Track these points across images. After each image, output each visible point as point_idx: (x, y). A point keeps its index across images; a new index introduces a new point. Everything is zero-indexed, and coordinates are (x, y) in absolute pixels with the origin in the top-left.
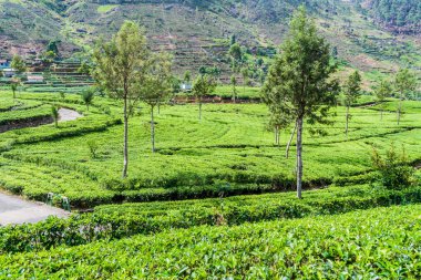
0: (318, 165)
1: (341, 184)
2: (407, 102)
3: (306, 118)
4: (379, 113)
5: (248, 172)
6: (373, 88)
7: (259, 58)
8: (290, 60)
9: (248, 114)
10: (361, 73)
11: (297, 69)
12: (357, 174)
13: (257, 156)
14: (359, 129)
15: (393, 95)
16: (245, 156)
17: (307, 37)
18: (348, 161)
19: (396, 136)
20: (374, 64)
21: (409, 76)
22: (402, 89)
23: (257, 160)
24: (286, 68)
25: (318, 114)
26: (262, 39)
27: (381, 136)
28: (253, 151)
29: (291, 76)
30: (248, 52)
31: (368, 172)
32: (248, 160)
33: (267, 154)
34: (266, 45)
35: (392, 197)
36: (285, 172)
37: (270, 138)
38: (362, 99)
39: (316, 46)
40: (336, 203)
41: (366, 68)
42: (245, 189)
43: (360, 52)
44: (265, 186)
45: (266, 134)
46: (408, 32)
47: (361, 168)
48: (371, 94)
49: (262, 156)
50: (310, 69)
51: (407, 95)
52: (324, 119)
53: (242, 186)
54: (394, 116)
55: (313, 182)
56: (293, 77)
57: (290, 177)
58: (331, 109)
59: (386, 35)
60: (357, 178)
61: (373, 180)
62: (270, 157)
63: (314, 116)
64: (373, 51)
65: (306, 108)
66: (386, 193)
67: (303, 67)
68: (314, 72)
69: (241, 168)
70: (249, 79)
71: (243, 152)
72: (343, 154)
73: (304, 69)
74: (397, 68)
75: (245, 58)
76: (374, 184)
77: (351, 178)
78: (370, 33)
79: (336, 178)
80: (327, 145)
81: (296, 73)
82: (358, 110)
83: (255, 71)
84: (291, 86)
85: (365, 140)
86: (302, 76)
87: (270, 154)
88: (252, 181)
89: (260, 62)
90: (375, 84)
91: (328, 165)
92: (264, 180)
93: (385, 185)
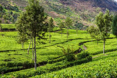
0: (41, 56)
1: (51, 63)
2: (70, 30)
3: (37, 37)
4: (61, 34)
5: (12, 62)
6: (58, 24)
7: (11, 11)
8: (29, 14)
9: (8, 36)
10: (53, 19)
11: (32, 18)
12: (56, 58)
13: (15, 54)
14: (54, 41)
15: (65, 27)
16: (10, 55)
17: (35, 5)
18: (52, 54)
19: (67, 43)
20: (57, 15)
21: (70, 20)
22: (68, 25)
23: (16, 57)
24: (28, 17)
25: (41, 35)
26: (12, 3)
27: (62, 43)
28: (13, 53)
29: (30, 20)
30: (6, 8)
31: (60, 57)
32: (12, 57)
33: (19, 53)
34: (14, 6)
35: (71, 64)
36: (28, 60)
37: (19, 47)
38: (54, 29)
39: (39, 9)
40: (54, 68)
41: (54, 17)
42: (12, 69)
43: (52, 10)
44: (21, 67)
45: (17, 45)
46: (68, 4)
47: (57, 56)
48: (57, 27)
49: (17, 54)
50: (37, 18)
51: (69, 27)
52: (43, 37)
53: (11, 68)
54: (66, 35)
55: (40, 63)
56: (31, 21)
57: (30, 62)
58: (46, 33)
59: (61, 4)
60: (56, 60)
61: (64, 59)
62: (21, 55)
63: (39, 36)
64: (57, 10)
65: (37, 33)
66: (69, 63)
67: (35, 17)
68: (39, 19)
69: (9, 60)
70: (7, 21)
71: (8, 54)
72: (50, 51)
73: (35, 18)
74: (65, 17)
75: (4, 11)
76: (64, 61)
77: (54, 60)
78: (55, 3)
79: (49, 61)
80: (43, 48)
81: (32, 19)
82: (53, 33)
83: (9, 17)
84: (30, 25)
85: (57, 45)
86: (34, 20)
87: (21, 53)
88: (15, 66)
89: (12, 13)
90: (58, 23)
91: (45, 56)
92: (20, 65)
93: (68, 61)
